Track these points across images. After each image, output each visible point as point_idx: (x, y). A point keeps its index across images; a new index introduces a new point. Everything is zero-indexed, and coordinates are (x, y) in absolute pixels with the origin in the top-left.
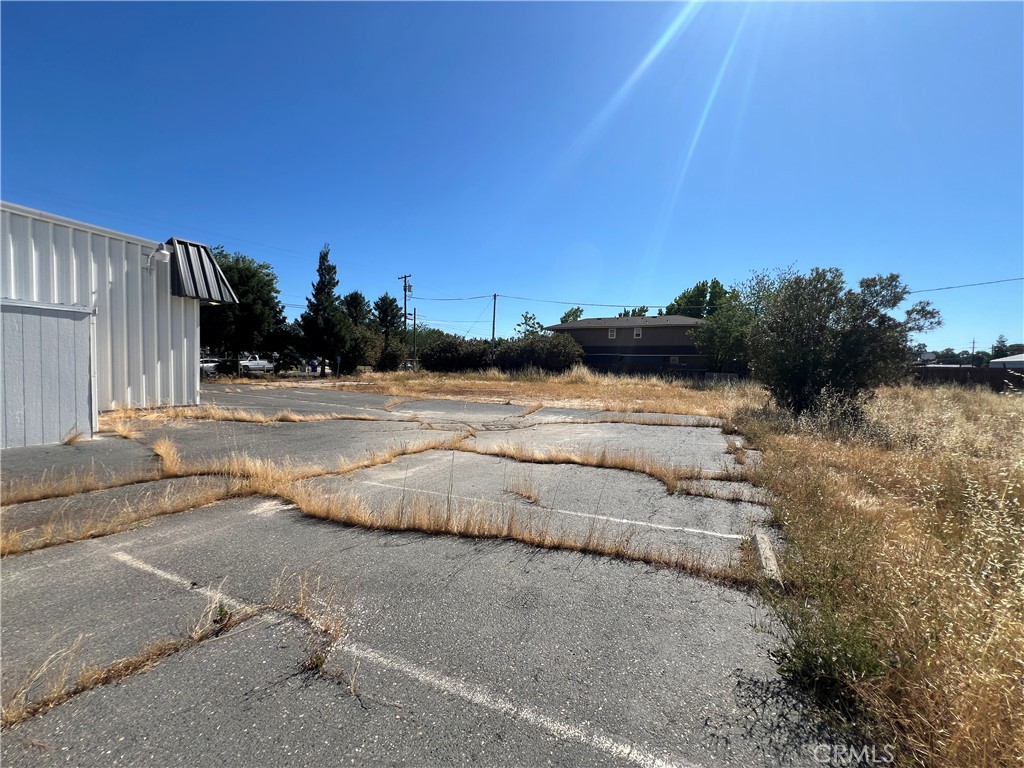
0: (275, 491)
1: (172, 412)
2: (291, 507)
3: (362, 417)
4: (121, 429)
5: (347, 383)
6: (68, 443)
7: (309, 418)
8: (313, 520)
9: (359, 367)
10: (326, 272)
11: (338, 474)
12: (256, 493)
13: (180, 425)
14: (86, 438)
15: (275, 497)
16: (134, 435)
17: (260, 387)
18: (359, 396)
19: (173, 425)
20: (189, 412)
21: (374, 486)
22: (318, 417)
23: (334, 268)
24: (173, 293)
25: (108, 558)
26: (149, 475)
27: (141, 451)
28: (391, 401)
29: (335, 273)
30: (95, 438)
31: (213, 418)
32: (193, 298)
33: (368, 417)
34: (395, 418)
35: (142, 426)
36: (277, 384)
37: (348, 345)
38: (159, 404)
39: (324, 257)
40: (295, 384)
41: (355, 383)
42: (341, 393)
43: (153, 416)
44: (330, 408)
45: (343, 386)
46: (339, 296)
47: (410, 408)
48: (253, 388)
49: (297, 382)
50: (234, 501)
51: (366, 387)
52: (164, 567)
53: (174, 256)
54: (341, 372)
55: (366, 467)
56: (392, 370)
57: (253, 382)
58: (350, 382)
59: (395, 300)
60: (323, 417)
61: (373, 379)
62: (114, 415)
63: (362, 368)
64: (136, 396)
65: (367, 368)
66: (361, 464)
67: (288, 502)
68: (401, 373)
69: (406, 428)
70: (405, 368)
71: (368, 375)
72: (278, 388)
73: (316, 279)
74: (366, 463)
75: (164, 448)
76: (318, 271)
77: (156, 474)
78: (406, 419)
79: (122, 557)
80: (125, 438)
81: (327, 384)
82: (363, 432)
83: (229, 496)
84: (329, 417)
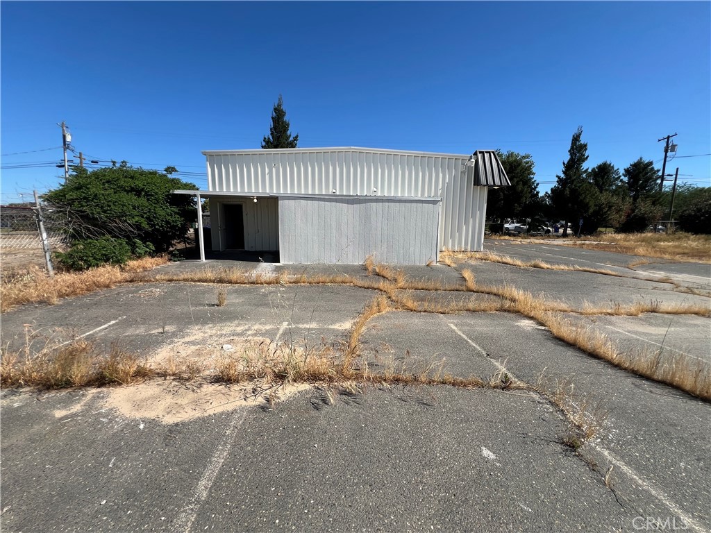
0: (532, 314)
1: (469, 255)
2: (543, 328)
3: (603, 271)
4: (448, 261)
5: (587, 242)
6: (427, 266)
7: (555, 267)
8: (563, 343)
9: (599, 229)
10: (578, 150)
11: (581, 314)
12: (519, 312)
13: (473, 262)
14: (434, 264)
15: (531, 318)
16: (453, 265)
17: (517, 242)
18: (601, 253)
19: (470, 262)
20: (478, 255)
21: (618, 332)
22: (562, 267)
23: (585, 145)
24: (474, 185)
25: (448, 326)
26: (461, 288)
27: (456, 274)
28: (637, 260)
29: (586, 149)
30: (438, 264)
31: (491, 260)
32: (485, 186)
33: (610, 272)
34: (641, 277)
35: (456, 261)
36: (528, 241)
37: (591, 210)
38: (463, 250)
39: (576, 139)
40: (542, 241)
41: (595, 243)
42: (581, 250)
43: (460, 256)
44: (572, 261)
45: (583, 244)
46: (588, 169)
47: (660, 269)
48: (512, 243)
49: (543, 240)
50: (506, 314)
51: (606, 246)
52: (473, 340)
53: (477, 162)
54: (582, 233)
55: (609, 314)
56: (638, 231)
57: (512, 238)
58: (590, 241)
59: (651, 163)
60: (566, 268)
61: (614, 240)
62: (444, 254)
63: (603, 229)
64: (453, 245)
65: (608, 229)
66: (604, 311)
67: (542, 324)
68: (650, 235)
69: (655, 288)
70: (655, 230)
71: (610, 236)
72: (529, 243)
73: (567, 158)
74: (609, 311)
75: (467, 274)
76: (569, 151)
77: (464, 288)
78: (657, 280)
79: (454, 327)
80: (449, 266)
81: (568, 242)
82: (605, 284)
83: (502, 310)
84: (572, 268)
